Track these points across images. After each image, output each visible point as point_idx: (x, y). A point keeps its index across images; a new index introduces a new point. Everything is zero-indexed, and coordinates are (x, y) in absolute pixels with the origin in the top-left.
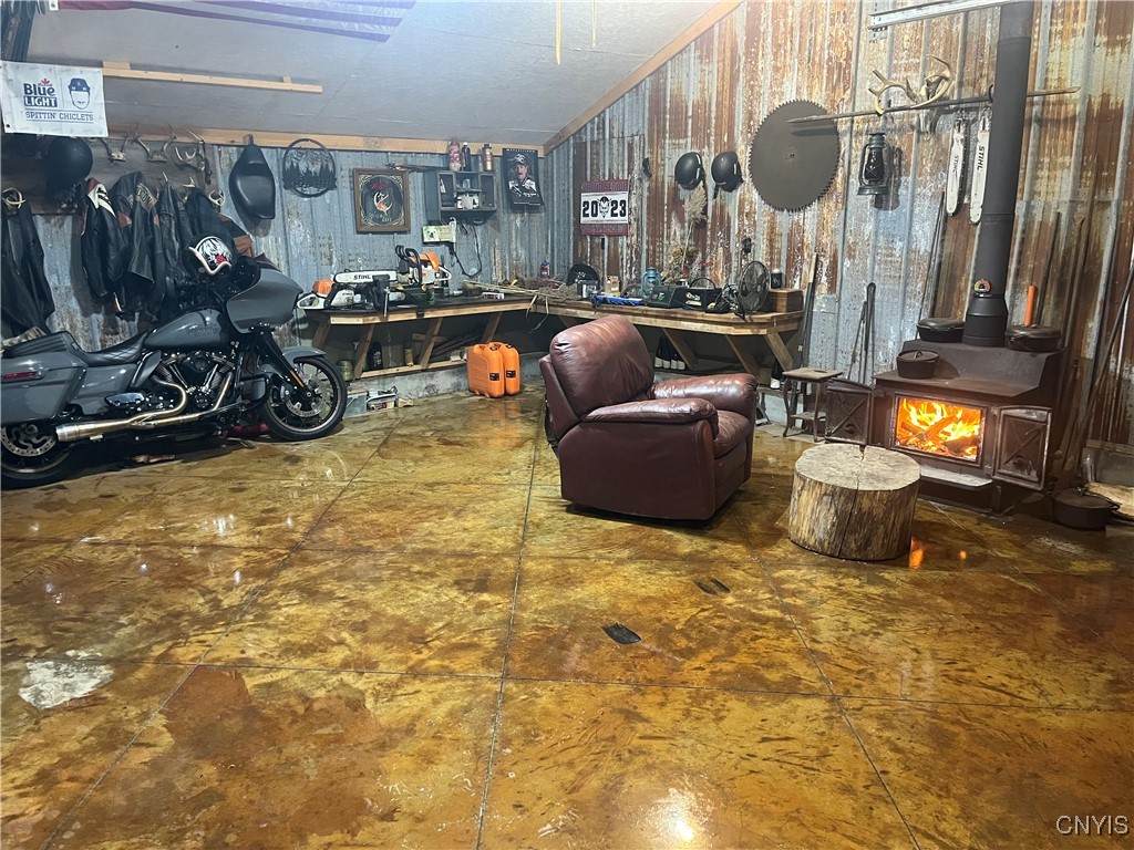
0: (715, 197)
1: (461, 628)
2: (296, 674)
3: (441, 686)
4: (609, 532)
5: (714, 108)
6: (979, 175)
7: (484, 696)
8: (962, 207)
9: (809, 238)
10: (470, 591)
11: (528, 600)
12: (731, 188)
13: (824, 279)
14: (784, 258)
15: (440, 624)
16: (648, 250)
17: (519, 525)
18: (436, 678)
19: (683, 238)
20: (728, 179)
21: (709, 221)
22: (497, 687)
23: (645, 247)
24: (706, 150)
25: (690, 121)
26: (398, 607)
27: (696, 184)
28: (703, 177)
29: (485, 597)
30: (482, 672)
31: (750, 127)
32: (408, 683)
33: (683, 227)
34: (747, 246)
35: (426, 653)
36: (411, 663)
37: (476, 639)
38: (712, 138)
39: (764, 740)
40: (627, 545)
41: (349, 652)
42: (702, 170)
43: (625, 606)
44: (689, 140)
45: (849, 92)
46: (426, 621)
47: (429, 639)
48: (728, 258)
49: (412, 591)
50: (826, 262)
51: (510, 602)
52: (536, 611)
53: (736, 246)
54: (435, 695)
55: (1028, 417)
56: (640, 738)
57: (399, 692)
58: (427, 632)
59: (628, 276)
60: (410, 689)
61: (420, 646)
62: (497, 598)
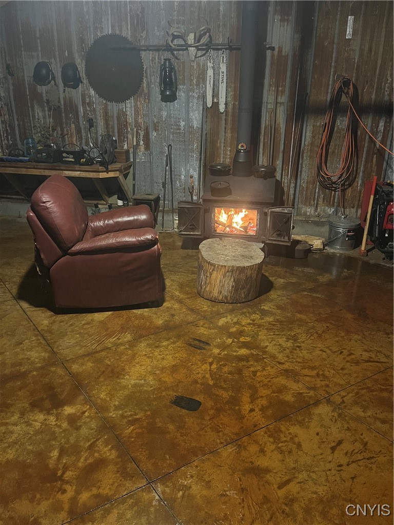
0: (64, 92)
1: (76, 449)
3: (112, 518)
5: (55, 34)
6: (222, 87)
7: (152, 510)
8: (216, 105)
9: (130, 119)
10: (52, 409)
11: (102, 400)
12: (75, 87)
13: (142, 143)
14: (116, 131)
15: (56, 453)
16: (19, 125)
18: (101, 512)
19: (44, 117)
20: (72, 81)
21: (63, 107)
23: (16, 123)
24: (53, 60)
25: (39, 41)
26: (5, 450)
27: (49, 82)
28: (54, 78)
30: (130, 485)
31: (82, 48)
33: (43, 110)
34: (91, 123)
35: (70, 490)
36: (66, 507)
37: (97, 455)
38: (57, 53)
42: (53, 74)
44: (40, 53)
45: (145, 32)
47: (59, 473)
48: (79, 131)
49: (3, 429)
50: (142, 133)
51: (91, 407)
52: (116, 407)
53: (83, 123)
55: (283, 211)
56: (280, 488)
58: (51, 466)
59: (6, 142)
61: (58, 485)
62: (78, 407)
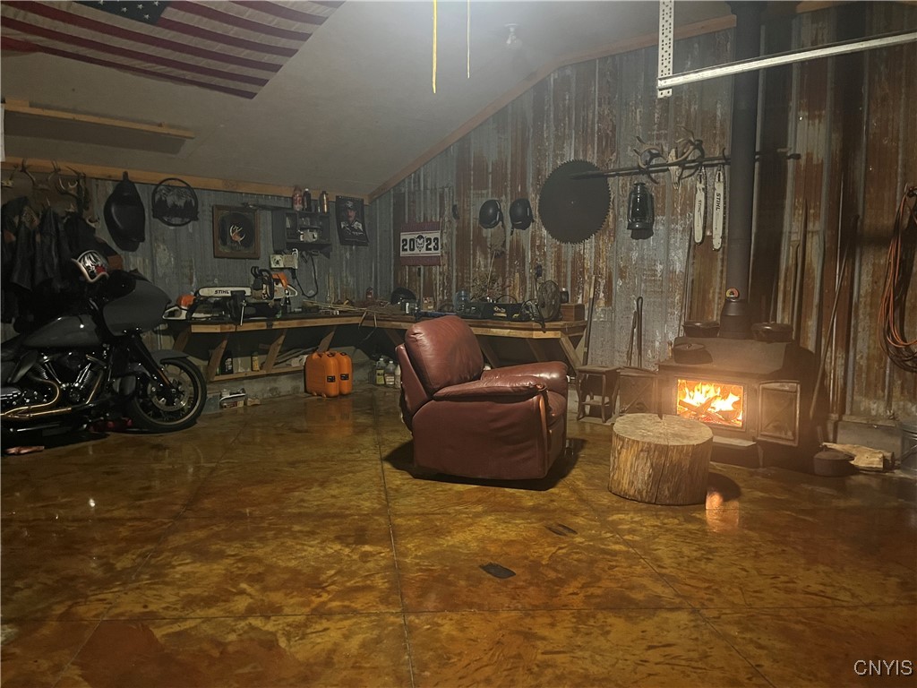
0: (512, 234)
1: (353, 575)
2: (203, 622)
3: (347, 623)
4: (460, 493)
5: (509, 166)
6: (718, 214)
7: (391, 628)
8: (707, 239)
9: (589, 264)
10: (352, 544)
11: (407, 548)
12: (525, 227)
13: (602, 295)
14: (569, 280)
15: (333, 572)
16: (457, 276)
17: (380, 490)
18: (341, 616)
19: (486, 266)
20: (523, 221)
21: (508, 252)
22: (400, 620)
23: (455, 274)
24: (503, 198)
25: (490, 176)
26: (289, 560)
27: (497, 223)
28: (501, 218)
29: (367, 548)
30: (382, 608)
31: (538, 180)
32: (316, 623)
33: (486, 258)
34: (539, 271)
35: (325, 597)
36: (313, 606)
37: (368, 582)
38: (509, 189)
39: (650, 648)
40: (479, 502)
41: (251, 600)
42: (501, 213)
43: (493, 548)
44: (490, 190)
45: (615, 154)
46: (318, 571)
47: (325, 585)
48: (523, 281)
49: (299, 547)
50: (602, 282)
51: (391, 551)
52: (416, 557)
53: (529, 271)
54: (344, 631)
55: (781, 388)
56: (543, 653)
57: (309, 631)
58: (321, 579)
59: (441, 297)
60: (319, 627)
61: (318, 591)
62: (378, 548)
